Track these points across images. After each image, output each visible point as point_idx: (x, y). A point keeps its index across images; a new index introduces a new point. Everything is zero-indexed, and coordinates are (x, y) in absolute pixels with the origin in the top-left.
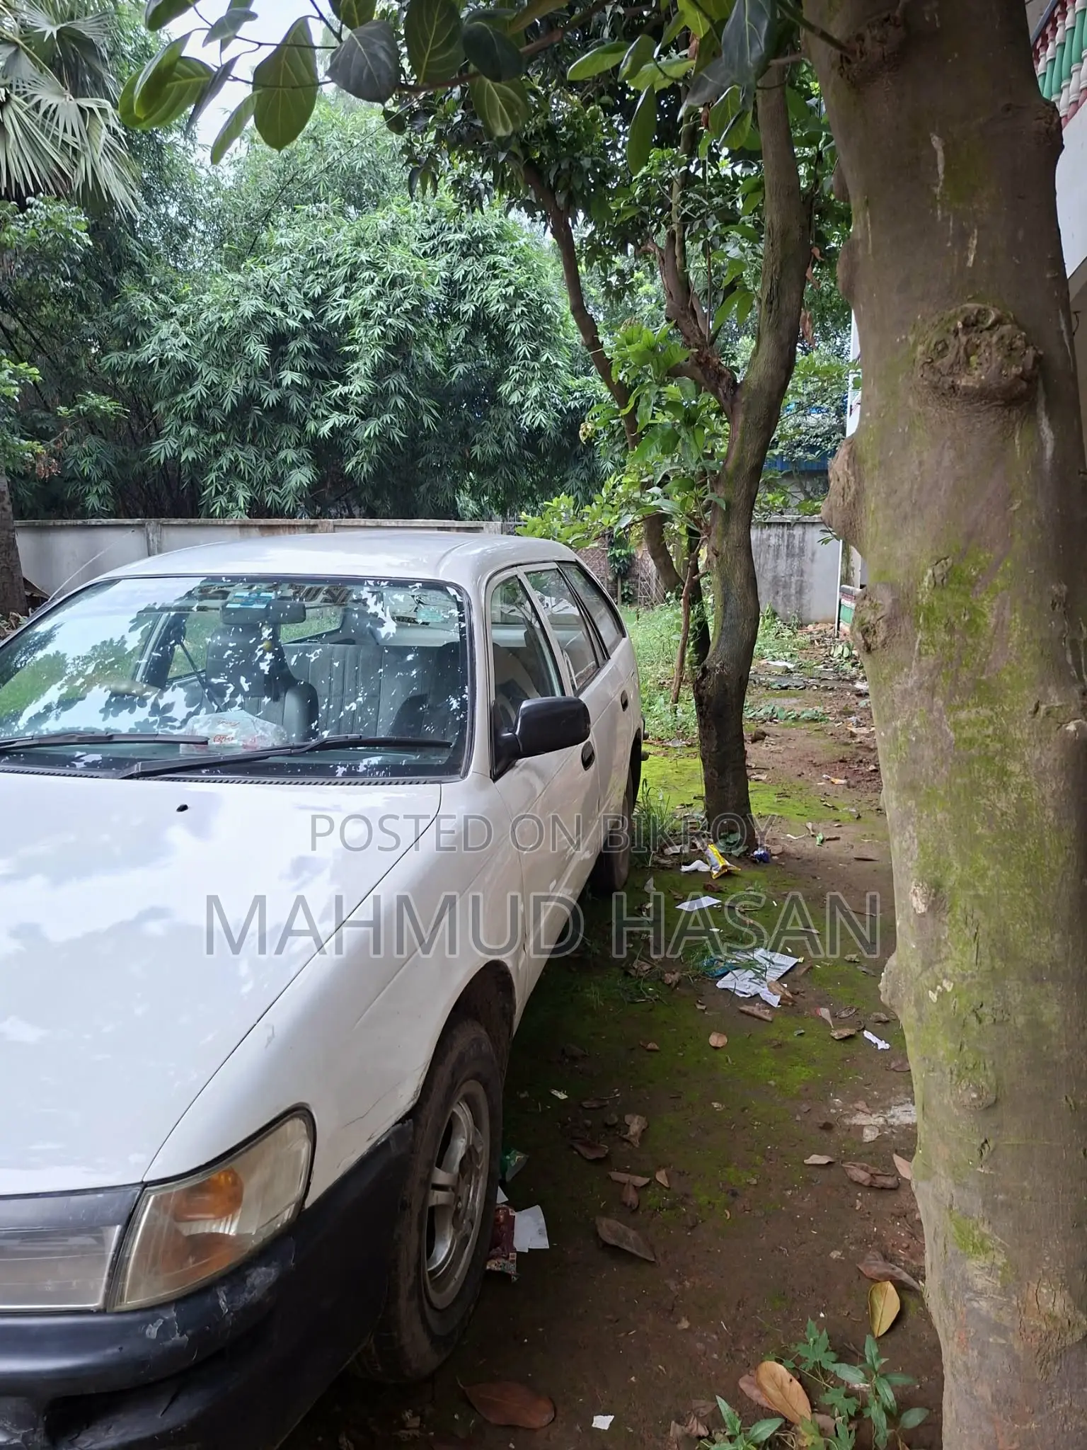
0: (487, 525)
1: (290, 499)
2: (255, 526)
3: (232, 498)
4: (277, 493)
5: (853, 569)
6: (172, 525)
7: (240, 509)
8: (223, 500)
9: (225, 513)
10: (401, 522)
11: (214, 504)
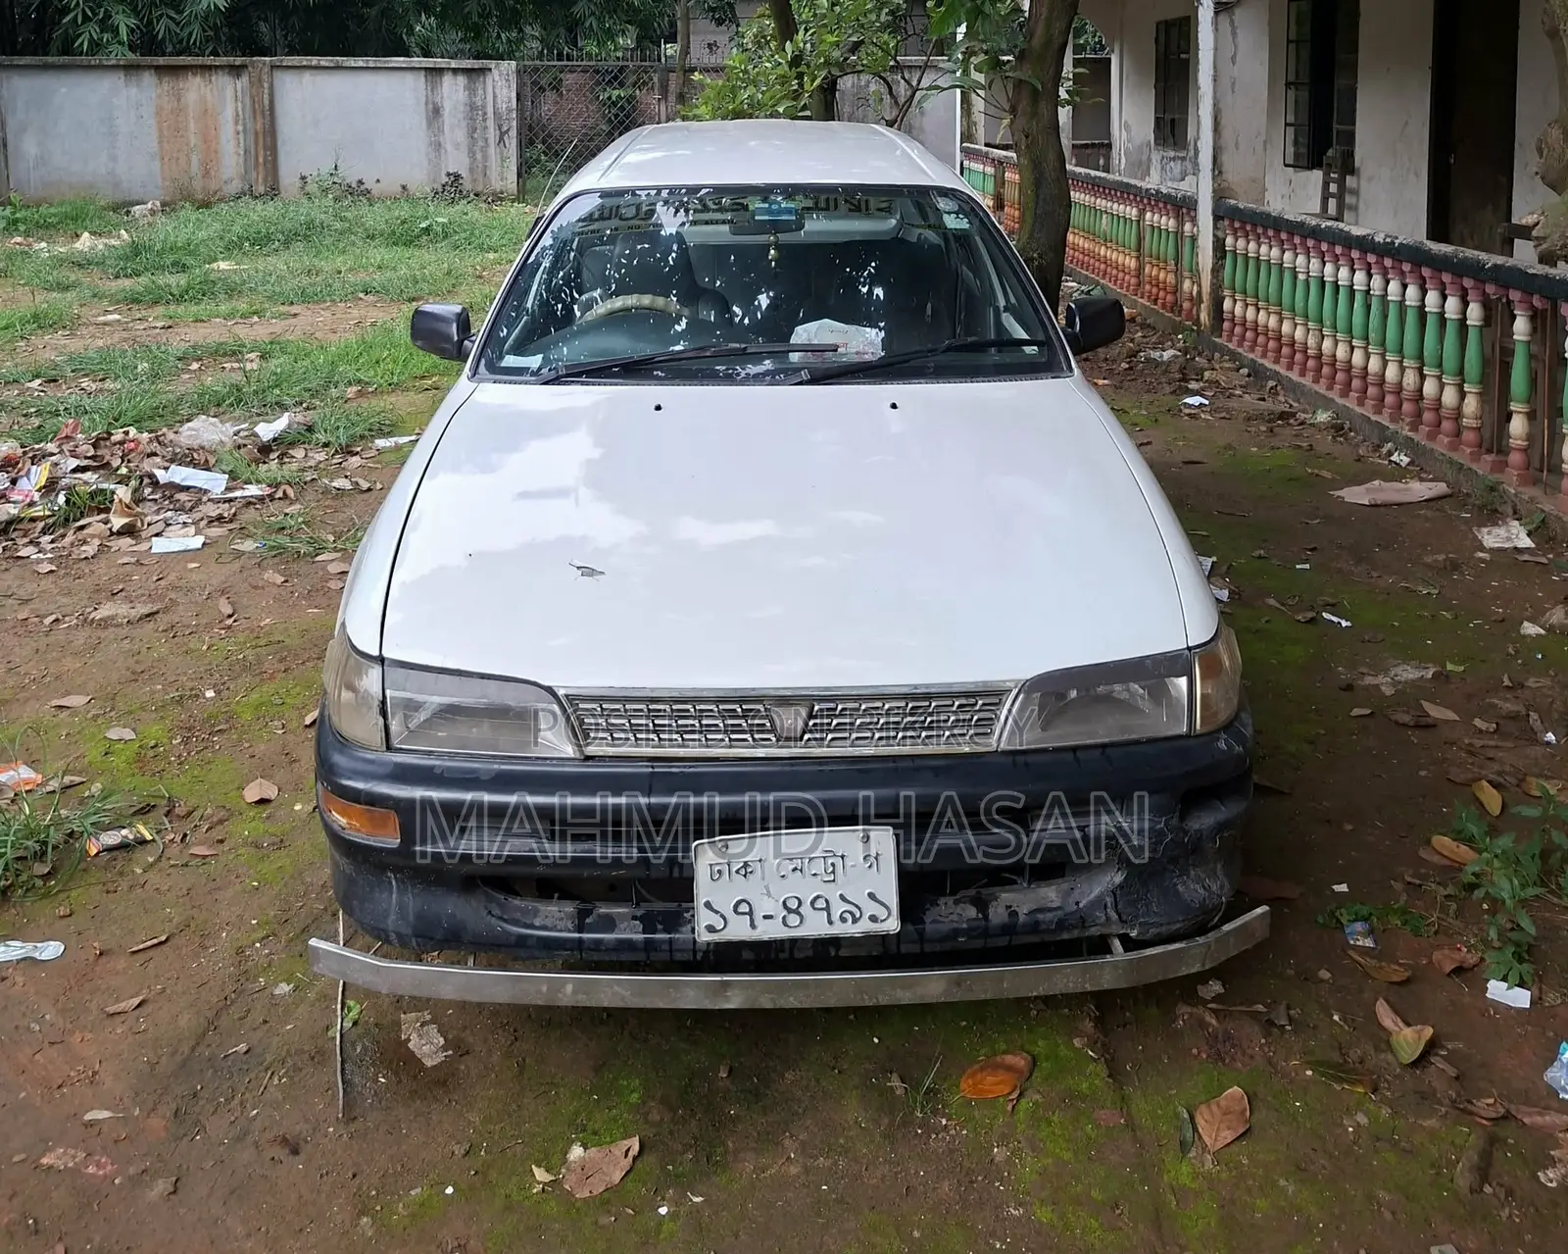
0: (497, 65)
1: (196, 29)
2: (149, 67)
3: (106, 25)
4: (171, 18)
5: (975, 124)
6: (18, 66)
7: (120, 43)
8: (93, 30)
9: (96, 47)
10: (372, 61)
11: (80, 35)
